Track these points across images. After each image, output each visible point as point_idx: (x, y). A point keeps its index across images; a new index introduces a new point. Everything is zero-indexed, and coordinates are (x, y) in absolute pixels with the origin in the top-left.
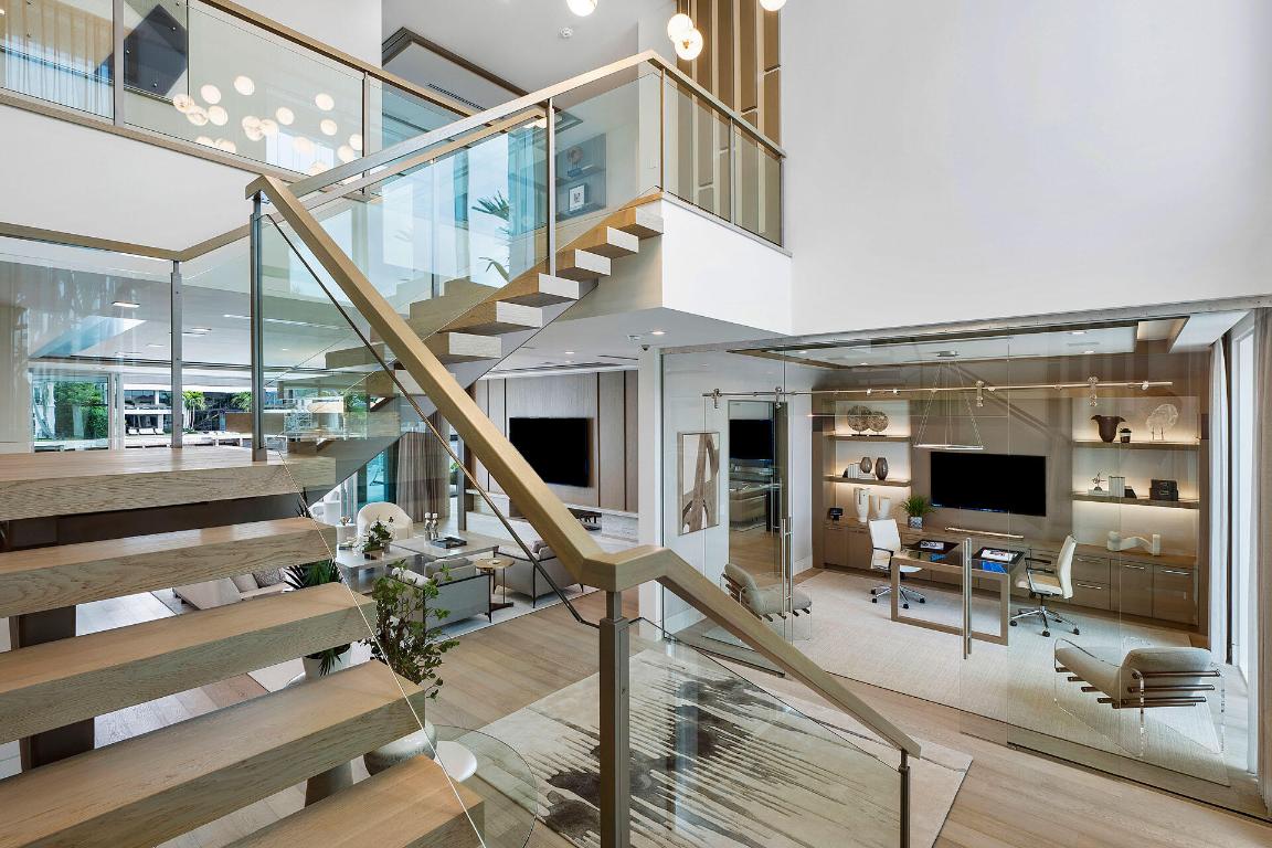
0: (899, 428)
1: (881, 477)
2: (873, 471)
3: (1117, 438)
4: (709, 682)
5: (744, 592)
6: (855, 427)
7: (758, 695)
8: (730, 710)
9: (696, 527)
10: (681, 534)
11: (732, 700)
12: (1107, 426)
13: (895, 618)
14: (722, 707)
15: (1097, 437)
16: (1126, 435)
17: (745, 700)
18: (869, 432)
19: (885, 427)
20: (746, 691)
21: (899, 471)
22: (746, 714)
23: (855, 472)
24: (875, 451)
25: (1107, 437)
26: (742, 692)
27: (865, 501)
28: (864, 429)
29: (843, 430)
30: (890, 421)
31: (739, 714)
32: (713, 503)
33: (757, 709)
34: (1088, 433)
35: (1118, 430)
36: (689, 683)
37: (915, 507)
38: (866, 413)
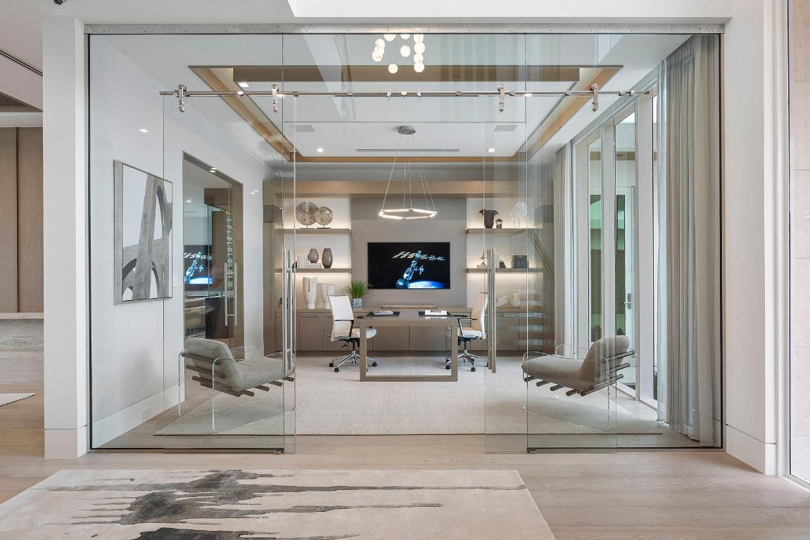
0: (341, 222)
1: (327, 266)
2: (320, 261)
3: (494, 227)
4: (180, 486)
5: (218, 363)
6: (303, 222)
7: (260, 481)
8: (228, 514)
9: (141, 296)
10: (119, 301)
11: (226, 499)
12: (489, 216)
13: (364, 378)
14: (211, 514)
15: (481, 225)
16: (499, 223)
17: (244, 493)
18: (315, 226)
19: (330, 221)
20: (241, 482)
21: (341, 261)
22: (253, 512)
23: (304, 263)
24: (320, 244)
25: (489, 225)
26: (236, 486)
27: (314, 289)
28: (311, 223)
29: (291, 224)
30: (334, 216)
31: (241, 515)
32: (165, 268)
33: (268, 500)
34: (477, 224)
35: (494, 221)
36: (147, 497)
37: (355, 292)
38: (313, 210)
